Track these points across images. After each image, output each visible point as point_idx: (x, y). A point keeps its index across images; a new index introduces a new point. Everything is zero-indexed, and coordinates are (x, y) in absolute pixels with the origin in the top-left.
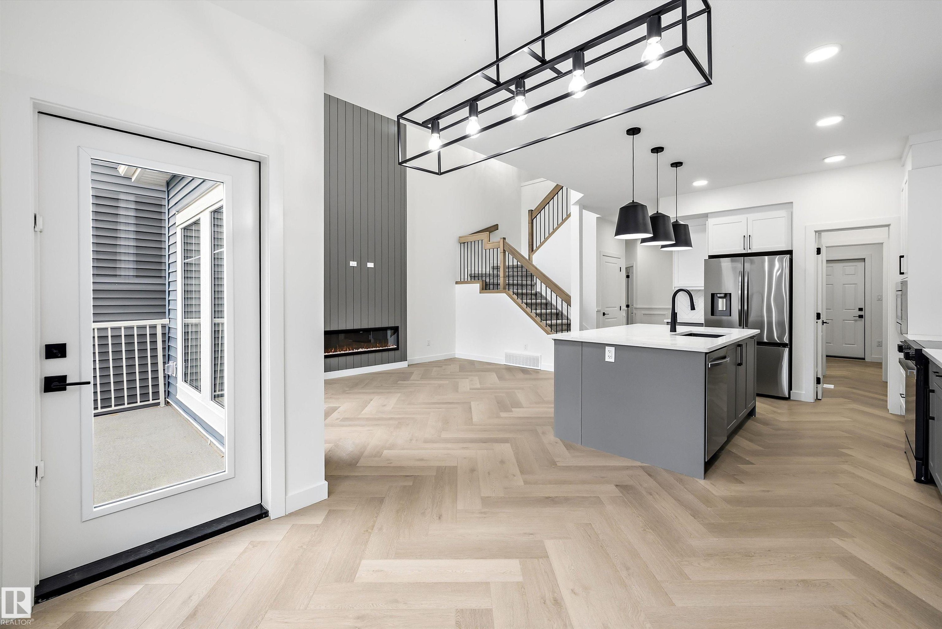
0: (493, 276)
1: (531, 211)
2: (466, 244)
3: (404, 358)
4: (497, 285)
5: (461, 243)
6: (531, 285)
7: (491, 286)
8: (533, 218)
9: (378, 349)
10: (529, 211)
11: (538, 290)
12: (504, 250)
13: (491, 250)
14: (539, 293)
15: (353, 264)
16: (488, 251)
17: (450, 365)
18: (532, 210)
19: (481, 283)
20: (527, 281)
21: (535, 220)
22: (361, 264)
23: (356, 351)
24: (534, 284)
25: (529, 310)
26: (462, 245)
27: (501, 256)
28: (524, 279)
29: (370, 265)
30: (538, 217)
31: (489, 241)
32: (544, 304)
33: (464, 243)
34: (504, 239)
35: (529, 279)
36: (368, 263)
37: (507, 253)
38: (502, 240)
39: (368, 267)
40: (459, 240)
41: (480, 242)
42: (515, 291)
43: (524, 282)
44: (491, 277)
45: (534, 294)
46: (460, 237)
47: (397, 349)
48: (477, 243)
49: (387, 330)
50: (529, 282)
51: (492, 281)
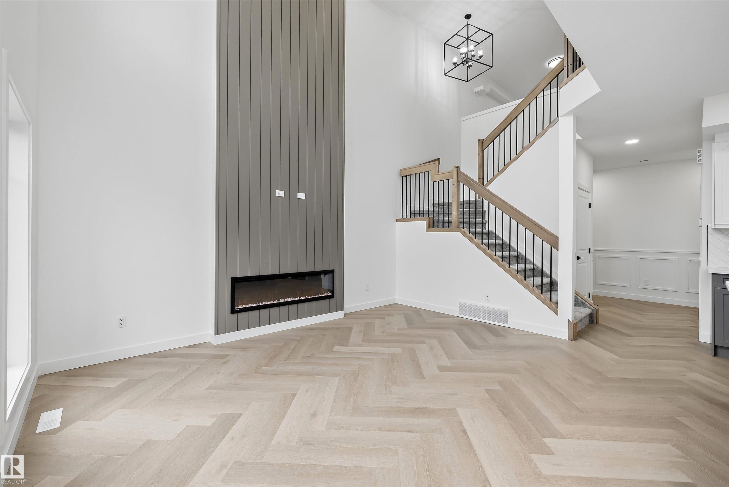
0: (438, 213)
1: (481, 141)
2: (409, 178)
3: (340, 307)
4: (448, 222)
5: (403, 177)
6: (482, 223)
7: (440, 224)
8: (484, 148)
9: (309, 297)
10: (479, 140)
11: (492, 229)
12: (458, 181)
13: (441, 183)
14: (492, 232)
15: (280, 193)
16: (436, 184)
17: (393, 315)
18: (483, 140)
19: (428, 220)
20: (476, 219)
21: (486, 151)
22: (291, 195)
23: (283, 301)
24: (485, 222)
25: (490, 252)
26: (405, 179)
27: (453, 188)
28: (473, 216)
29: (301, 196)
30: (491, 146)
31: (438, 172)
32: (499, 245)
33: (407, 176)
34: (458, 168)
35: (479, 216)
36: (298, 193)
37: (461, 185)
38: (456, 169)
39: (298, 198)
40: (401, 172)
41: (427, 174)
42: (473, 230)
43: (473, 220)
44: (435, 215)
45: (485, 234)
46: (401, 170)
47: (332, 297)
48: (422, 175)
49: (321, 275)
50: (479, 220)
51: (441, 218)
